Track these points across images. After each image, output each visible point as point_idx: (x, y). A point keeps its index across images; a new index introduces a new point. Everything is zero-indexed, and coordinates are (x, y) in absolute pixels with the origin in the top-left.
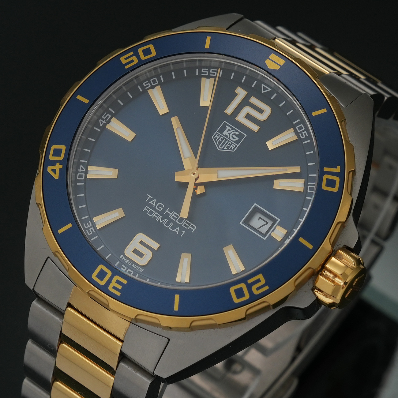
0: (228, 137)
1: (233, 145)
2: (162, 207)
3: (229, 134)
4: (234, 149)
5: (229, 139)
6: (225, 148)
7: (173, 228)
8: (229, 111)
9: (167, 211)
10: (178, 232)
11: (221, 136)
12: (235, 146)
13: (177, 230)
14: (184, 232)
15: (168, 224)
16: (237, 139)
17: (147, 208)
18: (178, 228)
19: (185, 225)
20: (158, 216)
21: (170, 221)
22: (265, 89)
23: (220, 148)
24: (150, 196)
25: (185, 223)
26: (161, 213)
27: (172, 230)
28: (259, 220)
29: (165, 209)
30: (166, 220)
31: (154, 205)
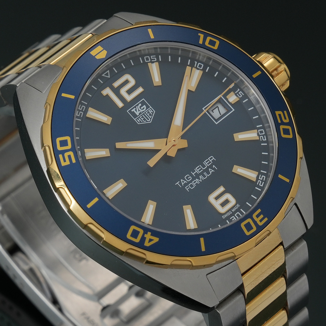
0: (142, 112)
1: (149, 111)
2: (189, 176)
3: (139, 111)
4: (152, 111)
5: (143, 112)
6: (151, 117)
7: (208, 173)
8: (120, 104)
9: (193, 174)
10: (213, 171)
11: (139, 117)
12: (150, 110)
13: (211, 171)
14: (214, 166)
15: (204, 176)
16: (145, 106)
17: (187, 188)
18: (210, 169)
19: (208, 164)
20: (195, 182)
21: (202, 174)
22: (107, 74)
23: (149, 120)
24: (177, 183)
25: (206, 163)
26: (194, 178)
27: (210, 174)
28: (213, 112)
29: (191, 175)
30: (200, 176)
31: (185, 182)
